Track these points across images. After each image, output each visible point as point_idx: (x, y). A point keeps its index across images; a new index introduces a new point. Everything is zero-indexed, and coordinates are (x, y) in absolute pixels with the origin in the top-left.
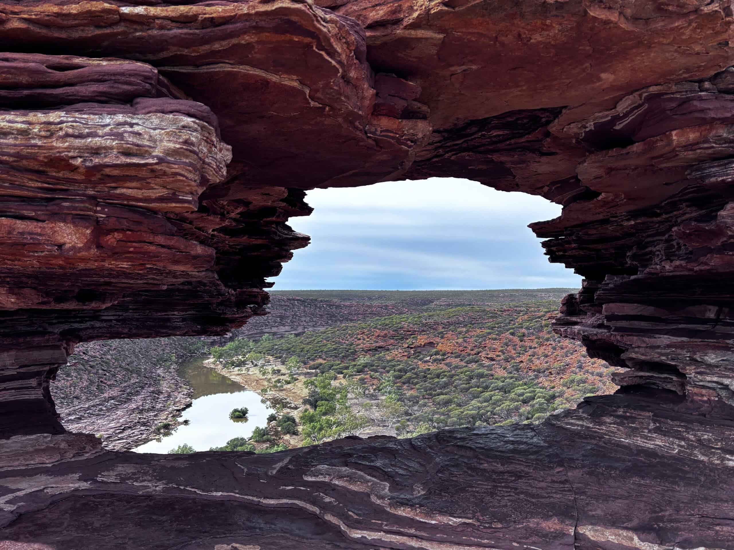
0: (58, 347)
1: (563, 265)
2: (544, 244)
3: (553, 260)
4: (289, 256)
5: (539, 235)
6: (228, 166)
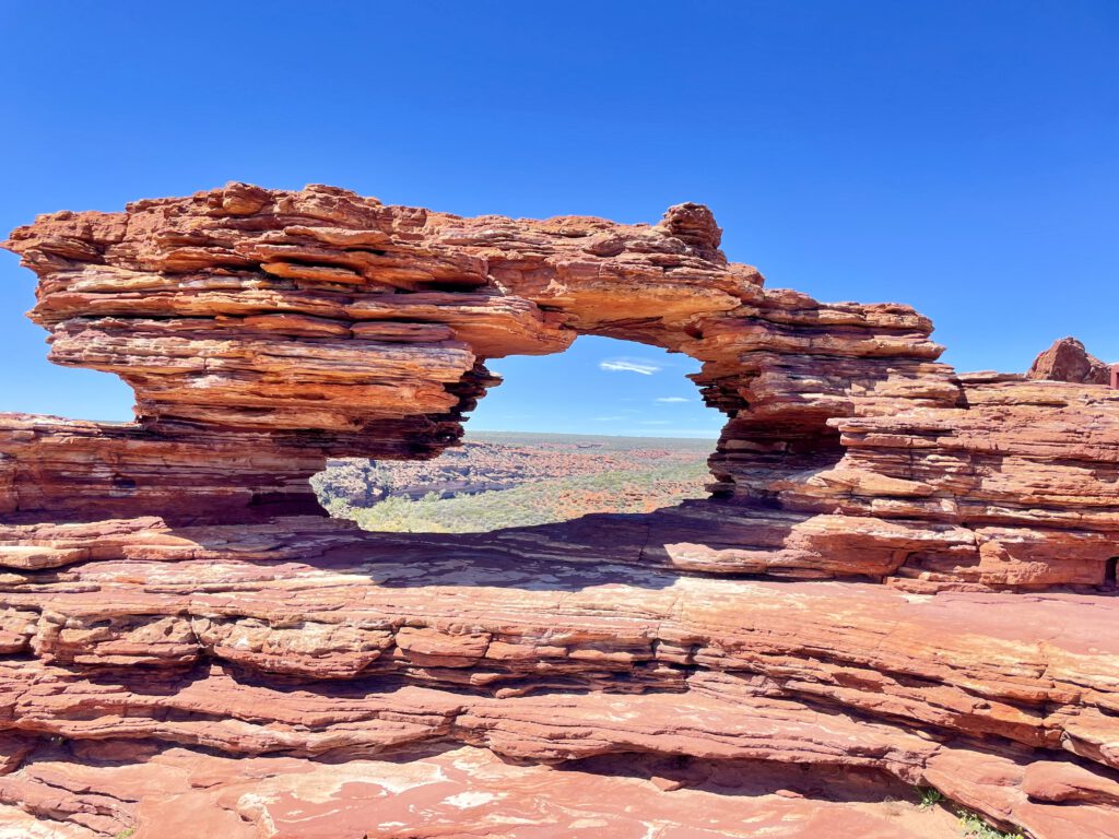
0: (320, 458)
1: (718, 410)
2: (702, 392)
3: (709, 405)
4: (483, 394)
5: (698, 384)
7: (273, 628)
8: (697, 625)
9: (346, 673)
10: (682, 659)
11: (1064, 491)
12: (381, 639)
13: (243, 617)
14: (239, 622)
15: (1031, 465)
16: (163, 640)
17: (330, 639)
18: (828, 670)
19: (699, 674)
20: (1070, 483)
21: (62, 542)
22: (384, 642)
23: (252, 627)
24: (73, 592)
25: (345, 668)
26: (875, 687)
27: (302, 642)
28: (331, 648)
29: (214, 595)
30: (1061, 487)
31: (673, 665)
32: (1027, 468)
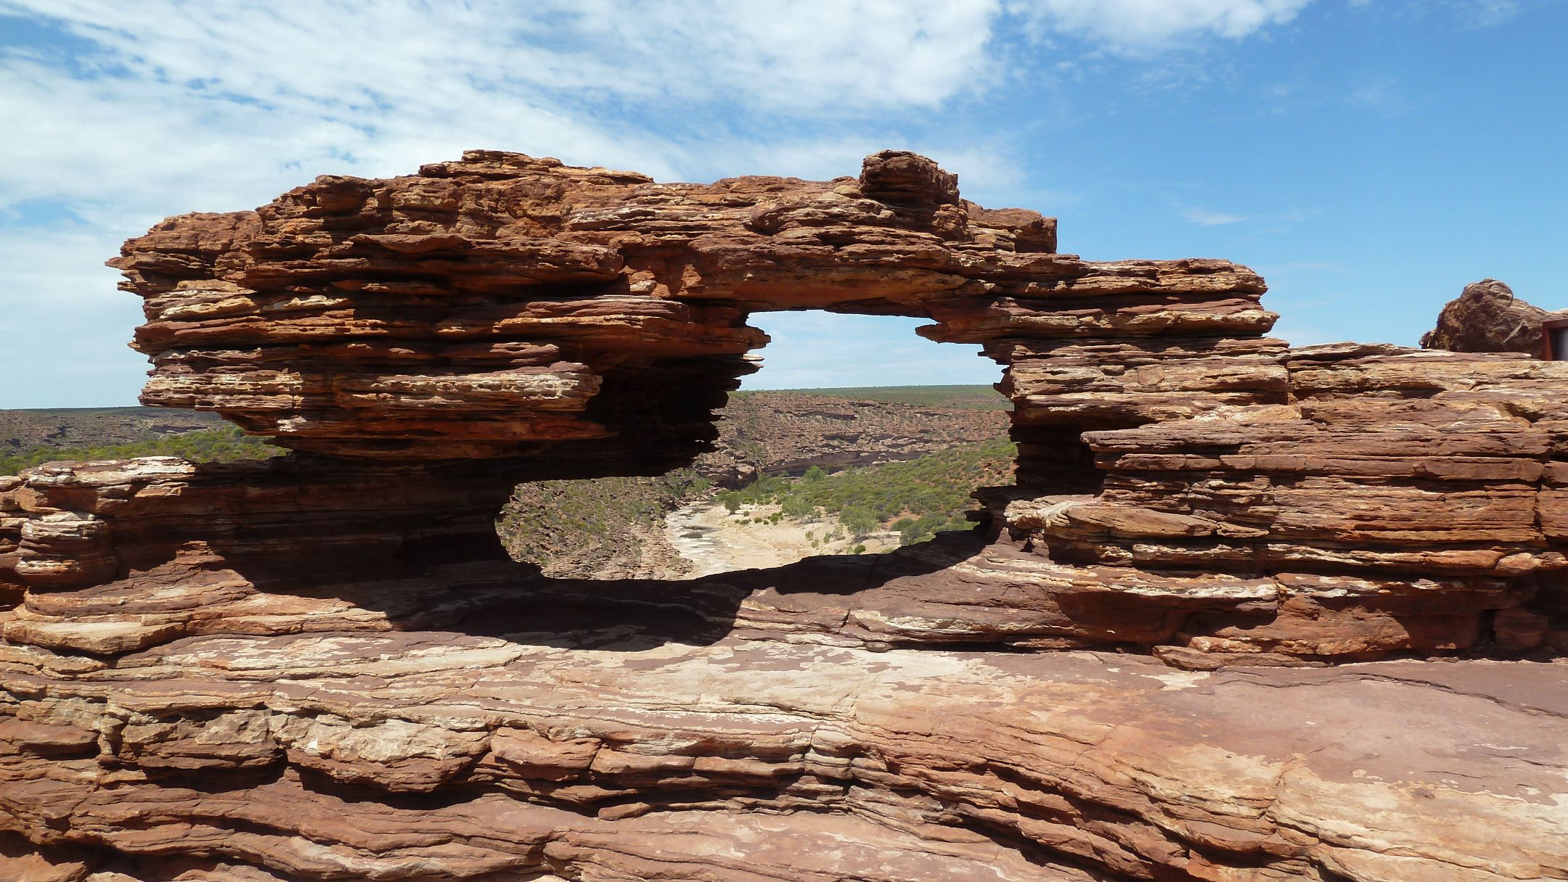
0: (504, 487)
4: (736, 384)
6: (600, 386)
7: (353, 727)
8: (862, 727)
9: (422, 787)
10: (838, 773)
11: (1399, 524)
12: (471, 742)
13: (324, 712)
14: (319, 718)
15: (1356, 489)
16: (233, 740)
17: (410, 743)
18: (1010, 791)
19: (859, 790)
20: (1407, 513)
21: (151, 617)
22: (475, 748)
23: (330, 725)
24: (149, 680)
25: (422, 780)
26: (1065, 819)
27: (377, 748)
28: (411, 754)
29: (301, 682)
30: (1393, 519)
31: (828, 779)
32: (1350, 492)
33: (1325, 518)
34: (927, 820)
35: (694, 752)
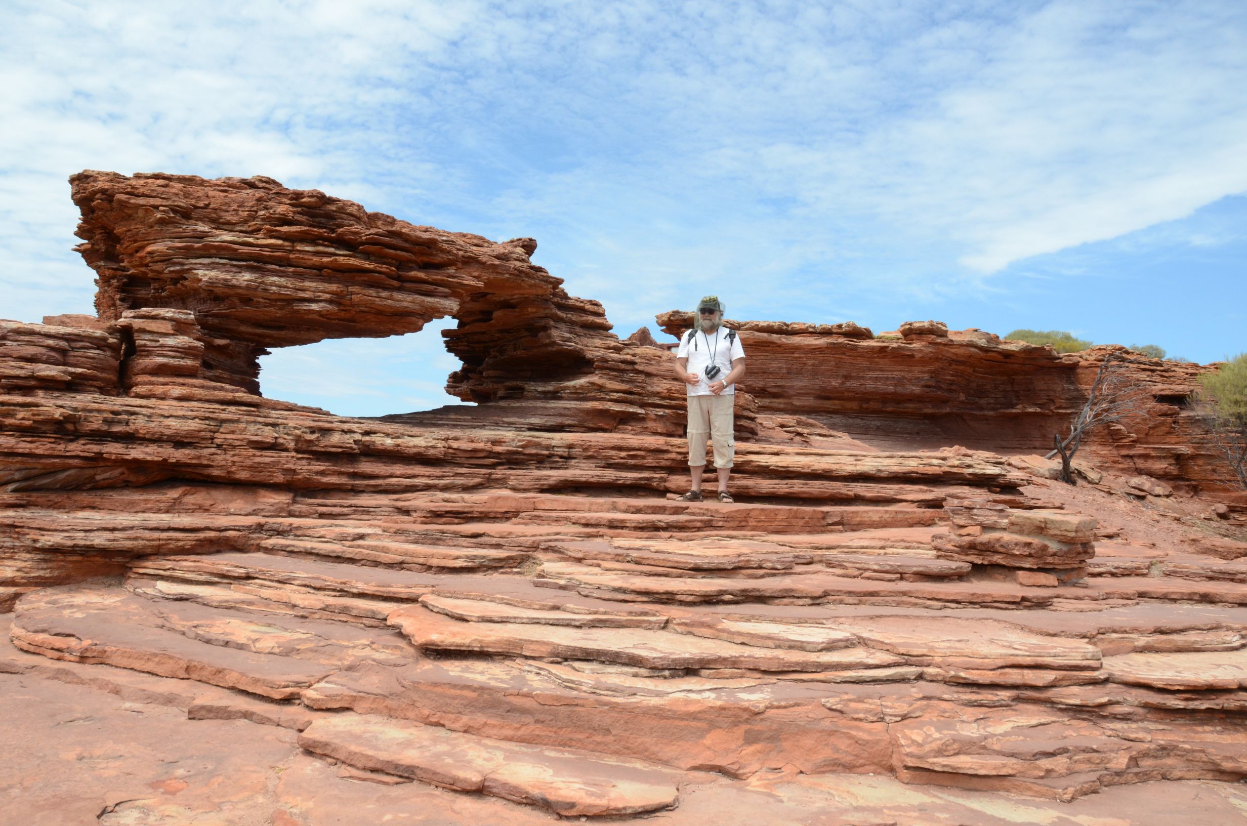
3: (448, 351)
10: (566, 454)
18: (623, 454)
19: (574, 461)
26: (643, 458)
31: (561, 457)
33: (658, 389)
34: (596, 467)
35: (523, 447)
